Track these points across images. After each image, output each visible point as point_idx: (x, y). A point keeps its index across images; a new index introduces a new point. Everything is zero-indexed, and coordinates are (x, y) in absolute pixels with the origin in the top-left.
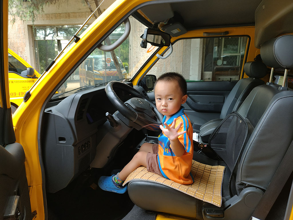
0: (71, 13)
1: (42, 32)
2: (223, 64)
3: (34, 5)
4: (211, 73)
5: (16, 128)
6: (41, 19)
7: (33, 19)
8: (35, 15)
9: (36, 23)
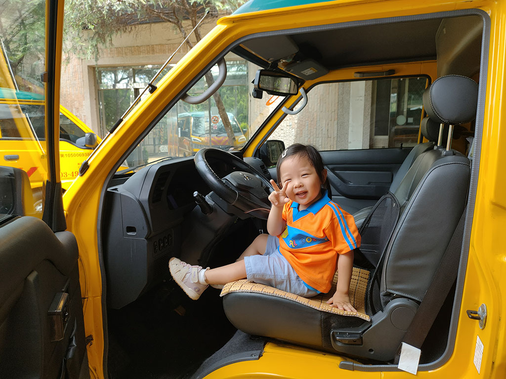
0: (156, 45)
1: (111, 77)
2: (407, 123)
3: (99, 36)
4: (387, 137)
5: (68, 213)
6: (109, 55)
7: (96, 57)
8: (100, 51)
9: (101, 62)
